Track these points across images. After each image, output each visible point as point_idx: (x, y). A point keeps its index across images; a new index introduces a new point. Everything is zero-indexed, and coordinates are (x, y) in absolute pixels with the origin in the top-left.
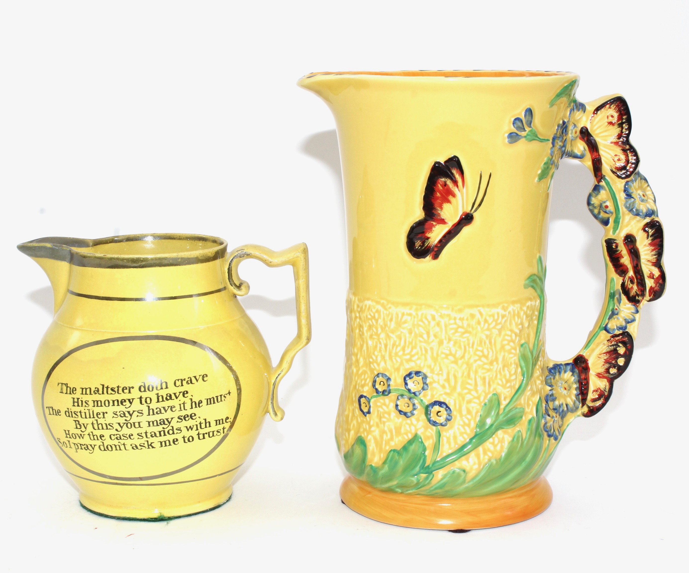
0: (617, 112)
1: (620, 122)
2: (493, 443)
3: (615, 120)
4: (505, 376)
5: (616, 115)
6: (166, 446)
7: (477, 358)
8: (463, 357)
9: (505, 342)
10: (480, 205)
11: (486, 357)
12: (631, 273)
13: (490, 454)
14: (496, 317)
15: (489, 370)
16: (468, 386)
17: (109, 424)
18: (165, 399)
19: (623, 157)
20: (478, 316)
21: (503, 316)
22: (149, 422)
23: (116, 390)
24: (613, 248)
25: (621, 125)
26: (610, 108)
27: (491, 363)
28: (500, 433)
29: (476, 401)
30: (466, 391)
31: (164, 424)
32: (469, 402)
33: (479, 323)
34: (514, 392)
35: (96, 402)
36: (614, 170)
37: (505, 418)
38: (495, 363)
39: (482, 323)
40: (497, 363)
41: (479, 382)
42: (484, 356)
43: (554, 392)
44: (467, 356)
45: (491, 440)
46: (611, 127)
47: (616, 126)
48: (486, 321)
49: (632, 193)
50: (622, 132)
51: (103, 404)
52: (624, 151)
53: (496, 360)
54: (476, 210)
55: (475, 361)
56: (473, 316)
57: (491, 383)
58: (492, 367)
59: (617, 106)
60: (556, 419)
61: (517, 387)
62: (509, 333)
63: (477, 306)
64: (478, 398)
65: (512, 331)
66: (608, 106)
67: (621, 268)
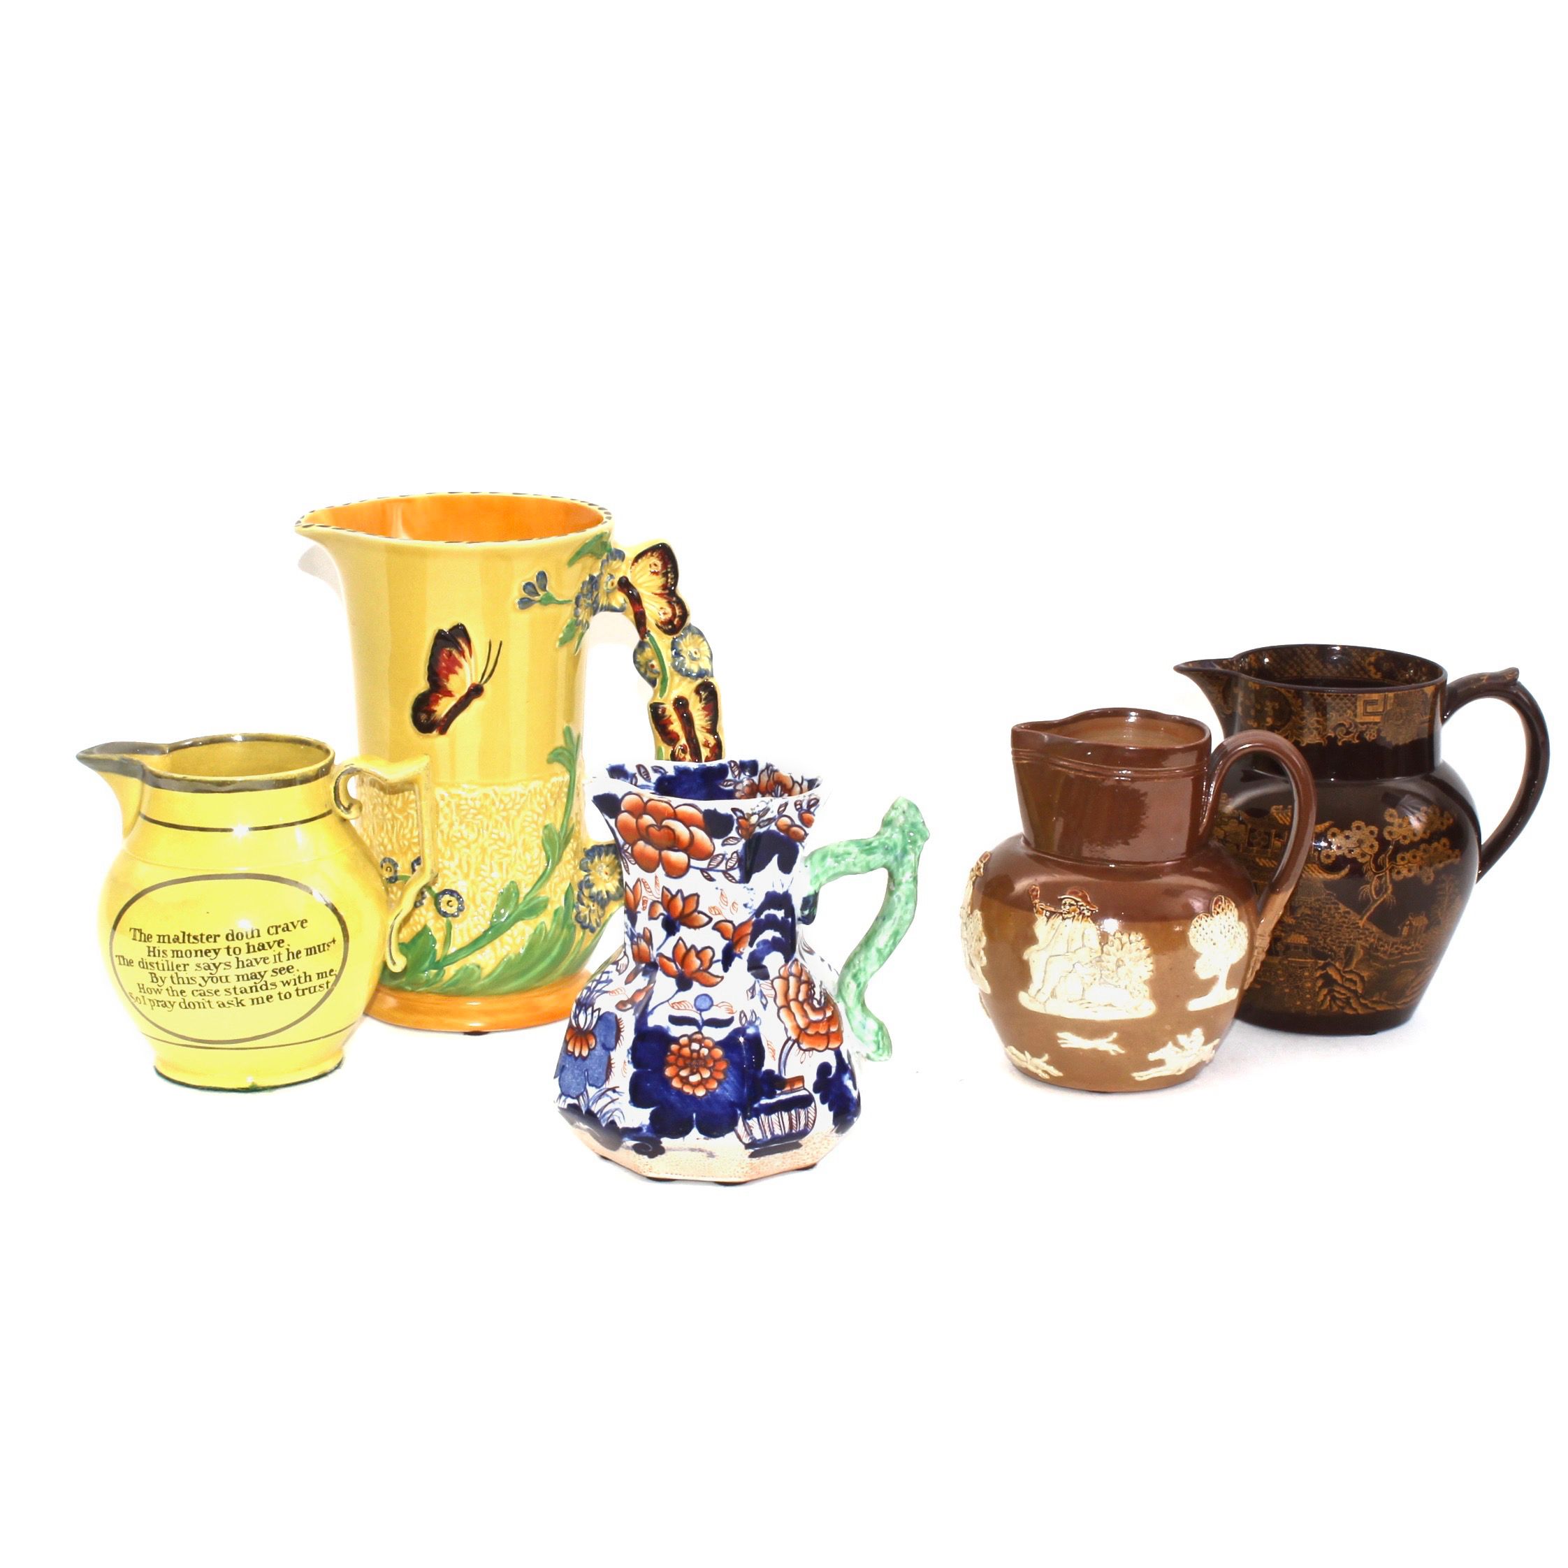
0: (660, 560)
1: (664, 571)
2: (512, 936)
3: (659, 568)
4: (525, 861)
5: (659, 563)
6: (258, 1003)
7: (492, 842)
8: (476, 841)
9: (526, 824)
10: (490, 676)
11: (504, 840)
12: (683, 741)
13: (508, 948)
14: (513, 796)
15: (507, 855)
16: (482, 873)
17: (191, 978)
18: (256, 949)
19: (669, 610)
20: (493, 795)
21: (522, 795)
22: (238, 976)
23: (199, 938)
24: (659, 714)
25: (665, 575)
26: (652, 556)
27: (509, 847)
28: (520, 924)
29: (492, 889)
30: (480, 878)
31: (256, 978)
32: (484, 890)
33: (494, 804)
34: (536, 879)
35: (175, 953)
36: (660, 625)
37: (526, 908)
38: (513, 848)
39: (497, 803)
40: (517, 847)
41: (496, 867)
42: (500, 839)
43: (591, 877)
44: (481, 840)
45: (509, 932)
46: (654, 577)
47: (660, 576)
48: (501, 801)
49: (681, 650)
50: (667, 582)
51: (184, 955)
52: (670, 603)
53: (515, 844)
54: (486, 682)
55: (490, 845)
56: (486, 796)
57: (509, 869)
58: (509, 852)
59: (660, 554)
60: (592, 908)
61: (540, 873)
62: (530, 813)
63: (491, 785)
64: (494, 886)
65: (533, 811)
66: (649, 554)
67: (669, 736)
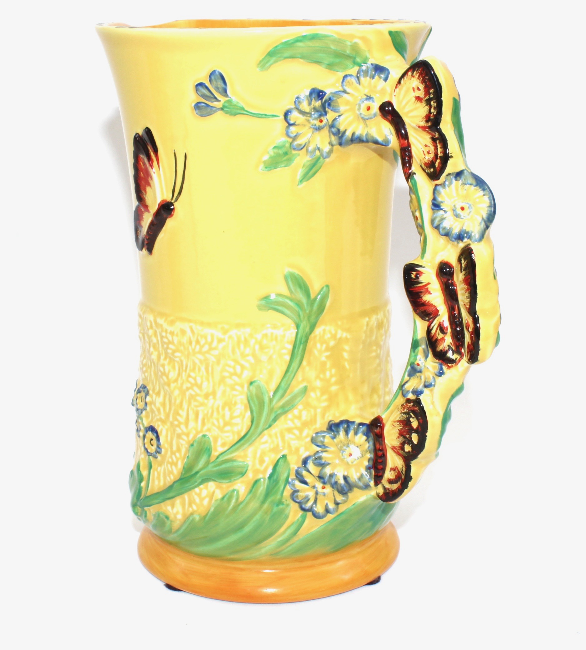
1: (427, 97)
2: (199, 495)
3: (421, 94)
4: (223, 416)
5: (422, 87)
9: (226, 374)
10: (180, 193)
11: (200, 387)
13: (195, 507)
14: (209, 340)
15: (202, 404)
19: (433, 149)
20: (189, 333)
21: (220, 341)
25: (428, 102)
27: (207, 396)
28: (211, 485)
29: (184, 437)
32: (180, 437)
33: (190, 343)
34: (236, 439)
36: (423, 166)
37: (215, 469)
38: (211, 397)
39: (194, 343)
40: (214, 398)
42: (196, 384)
45: (198, 489)
46: (418, 104)
47: (424, 104)
48: (198, 342)
50: (430, 113)
52: (433, 139)
53: (214, 393)
54: (176, 199)
56: (183, 332)
57: (206, 421)
58: (206, 401)
59: (421, 75)
61: (242, 434)
62: (232, 363)
64: (187, 435)
65: (236, 361)
67: (425, 309)
